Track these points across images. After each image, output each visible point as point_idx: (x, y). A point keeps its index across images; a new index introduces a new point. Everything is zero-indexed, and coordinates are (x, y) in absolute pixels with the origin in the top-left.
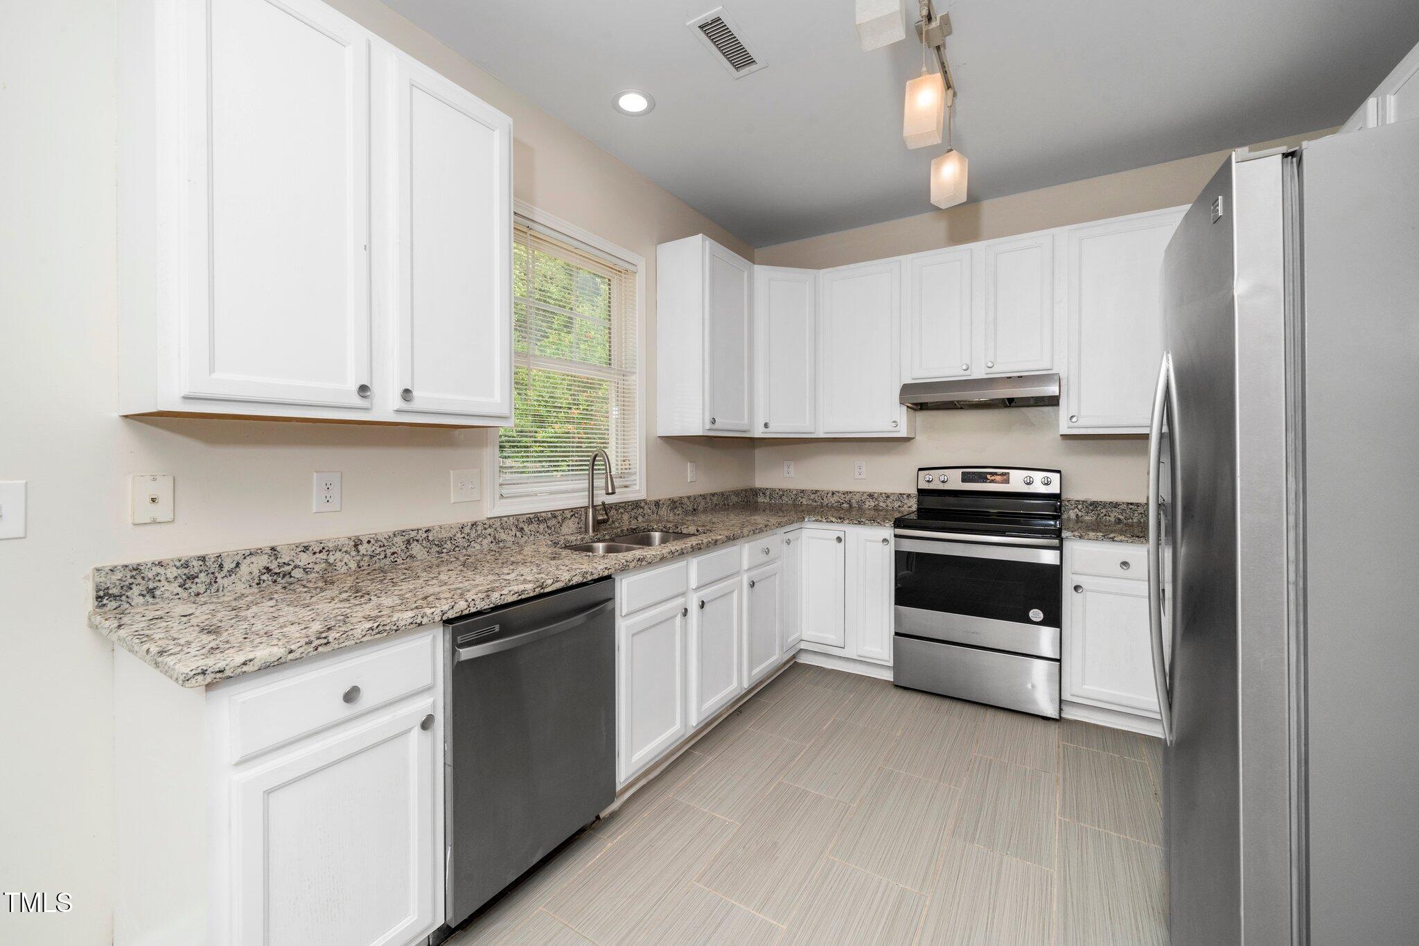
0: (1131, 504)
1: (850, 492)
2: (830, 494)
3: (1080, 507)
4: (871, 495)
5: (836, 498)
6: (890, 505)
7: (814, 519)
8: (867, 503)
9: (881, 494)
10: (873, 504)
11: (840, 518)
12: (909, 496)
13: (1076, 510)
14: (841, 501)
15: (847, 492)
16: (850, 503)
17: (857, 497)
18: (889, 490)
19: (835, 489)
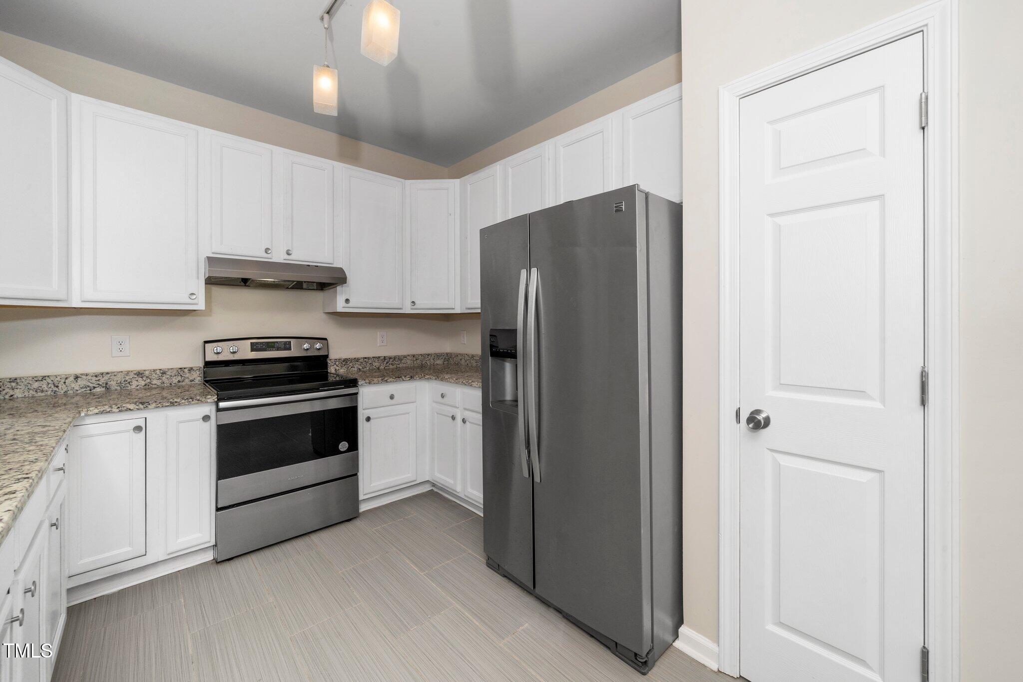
0: (366, 358)
1: (108, 373)
2: (72, 379)
3: (337, 363)
4: (140, 374)
5: (81, 382)
6: (166, 381)
7: (96, 411)
8: (134, 383)
9: (154, 371)
10: (143, 383)
11: (142, 403)
12: (191, 369)
13: (335, 366)
14: (91, 385)
15: (102, 374)
16: (107, 387)
17: (119, 378)
18: (164, 366)
19: (78, 371)
